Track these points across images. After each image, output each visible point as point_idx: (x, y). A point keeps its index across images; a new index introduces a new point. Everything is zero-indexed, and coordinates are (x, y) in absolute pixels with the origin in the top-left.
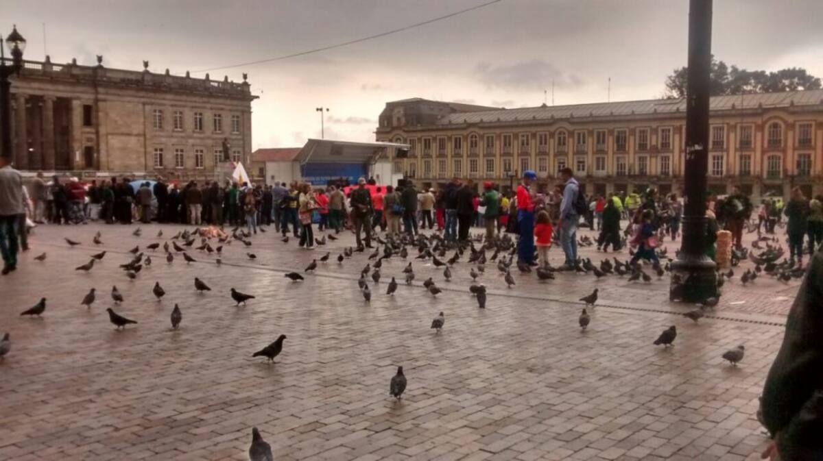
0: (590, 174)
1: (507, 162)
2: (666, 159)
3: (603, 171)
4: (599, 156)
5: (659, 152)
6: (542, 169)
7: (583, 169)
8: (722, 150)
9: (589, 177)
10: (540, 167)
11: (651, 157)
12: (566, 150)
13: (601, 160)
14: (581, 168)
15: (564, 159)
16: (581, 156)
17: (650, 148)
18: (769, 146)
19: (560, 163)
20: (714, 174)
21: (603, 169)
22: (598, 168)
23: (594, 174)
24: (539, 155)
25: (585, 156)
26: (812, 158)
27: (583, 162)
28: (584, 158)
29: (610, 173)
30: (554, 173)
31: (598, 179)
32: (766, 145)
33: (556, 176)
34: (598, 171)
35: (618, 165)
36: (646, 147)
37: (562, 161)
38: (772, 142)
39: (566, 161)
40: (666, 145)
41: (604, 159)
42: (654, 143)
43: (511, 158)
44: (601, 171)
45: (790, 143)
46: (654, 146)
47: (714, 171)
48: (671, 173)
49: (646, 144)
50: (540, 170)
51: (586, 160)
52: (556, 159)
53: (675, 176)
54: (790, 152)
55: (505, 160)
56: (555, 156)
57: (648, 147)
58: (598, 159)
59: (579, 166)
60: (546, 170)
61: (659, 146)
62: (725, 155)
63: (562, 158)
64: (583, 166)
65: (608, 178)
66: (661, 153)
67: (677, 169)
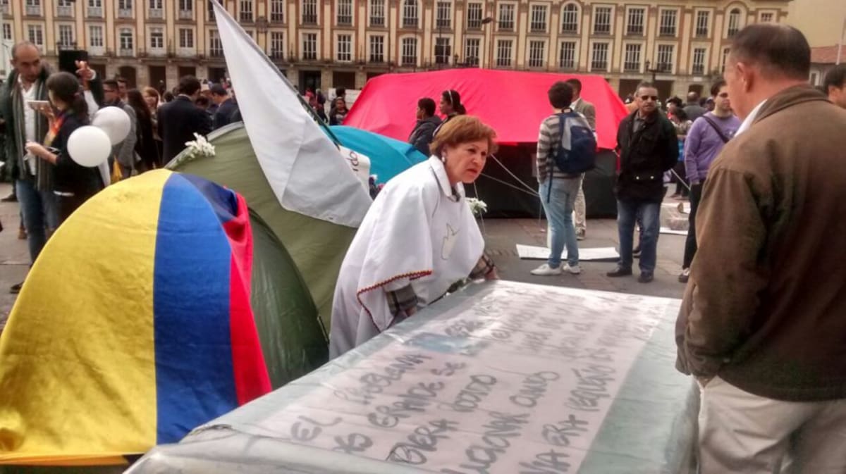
0: (172, 51)
1: (35, 29)
2: (277, 36)
3: (190, 49)
4: (183, 27)
5: (268, 26)
6: (96, 42)
7: (161, 46)
8: (349, 28)
9: (171, 56)
10: (92, 39)
11: (258, 32)
12: (134, 17)
13: (186, 33)
14: (157, 42)
15: (130, 30)
16: (157, 26)
17: (257, 20)
18: (404, 27)
19: (123, 34)
20: (340, 58)
21: (191, 45)
22: (182, 45)
23: (177, 53)
24: (88, 21)
25: (164, 27)
26: (451, 43)
27: (160, 35)
28: (161, 29)
29: (202, 53)
30: (115, 49)
31: (185, 59)
32: (401, 25)
33: (118, 54)
34: (183, 48)
35: (212, 41)
36: (251, 17)
37: (126, 32)
38: (407, 22)
39: (134, 33)
40: (277, 18)
41: (190, 32)
42: (262, 13)
43: (43, 24)
44: (187, 48)
45: (428, 25)
46: (262, 17)
47: (339, 55)
48: (285, 56)
49: (251, 14)
50: (92, 44)
51: (164, 32)
52: (117, 29)
53: (292, 60)
54: (427, 35)
55: (30, 26)
56: (116, 23)
57: (254, 19)
58: (182, 31)
59: (153, 40)
60: (101, 44)
61: (269, 19)
62: (353, 35)
63: (127, 27)
64: (161, 40)
65: (199, 60)
66: (271, 27)
67: (294, 52)
